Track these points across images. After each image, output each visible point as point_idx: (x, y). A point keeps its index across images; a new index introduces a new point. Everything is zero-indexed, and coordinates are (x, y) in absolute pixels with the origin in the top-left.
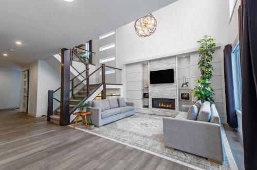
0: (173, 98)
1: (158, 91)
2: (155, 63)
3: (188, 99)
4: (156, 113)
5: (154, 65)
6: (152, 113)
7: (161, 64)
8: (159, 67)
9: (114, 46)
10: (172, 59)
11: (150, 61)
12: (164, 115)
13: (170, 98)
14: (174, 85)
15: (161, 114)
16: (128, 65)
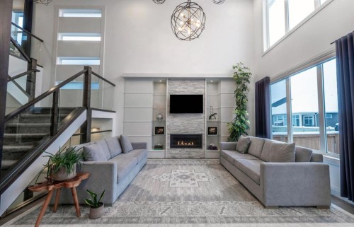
0: (200, 133)
1: (179, 124)
2: (176, 83)
3: (216, 133)
4: (176, 156)
5: (176, 85)
6: (169, 156)
7: (185, 86)
8: (182, 90)
9: (98, 39)
10: (200, 82)
11: (170, 79)
12: (188, 156)
13: (197, 133)
14: (202, 115)
15: (183, 156)
16: (128, 79)
